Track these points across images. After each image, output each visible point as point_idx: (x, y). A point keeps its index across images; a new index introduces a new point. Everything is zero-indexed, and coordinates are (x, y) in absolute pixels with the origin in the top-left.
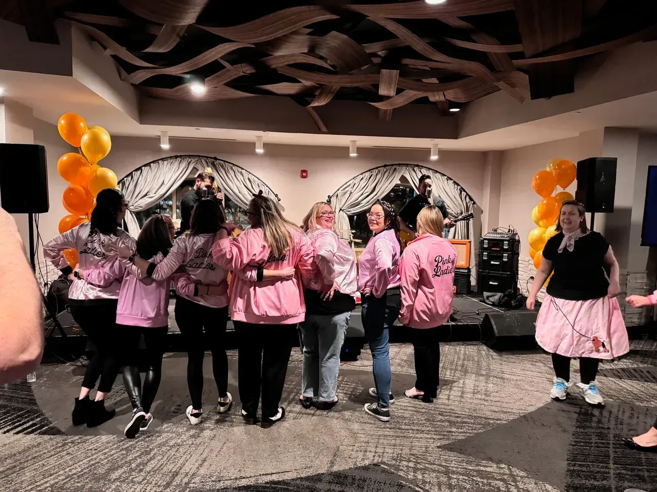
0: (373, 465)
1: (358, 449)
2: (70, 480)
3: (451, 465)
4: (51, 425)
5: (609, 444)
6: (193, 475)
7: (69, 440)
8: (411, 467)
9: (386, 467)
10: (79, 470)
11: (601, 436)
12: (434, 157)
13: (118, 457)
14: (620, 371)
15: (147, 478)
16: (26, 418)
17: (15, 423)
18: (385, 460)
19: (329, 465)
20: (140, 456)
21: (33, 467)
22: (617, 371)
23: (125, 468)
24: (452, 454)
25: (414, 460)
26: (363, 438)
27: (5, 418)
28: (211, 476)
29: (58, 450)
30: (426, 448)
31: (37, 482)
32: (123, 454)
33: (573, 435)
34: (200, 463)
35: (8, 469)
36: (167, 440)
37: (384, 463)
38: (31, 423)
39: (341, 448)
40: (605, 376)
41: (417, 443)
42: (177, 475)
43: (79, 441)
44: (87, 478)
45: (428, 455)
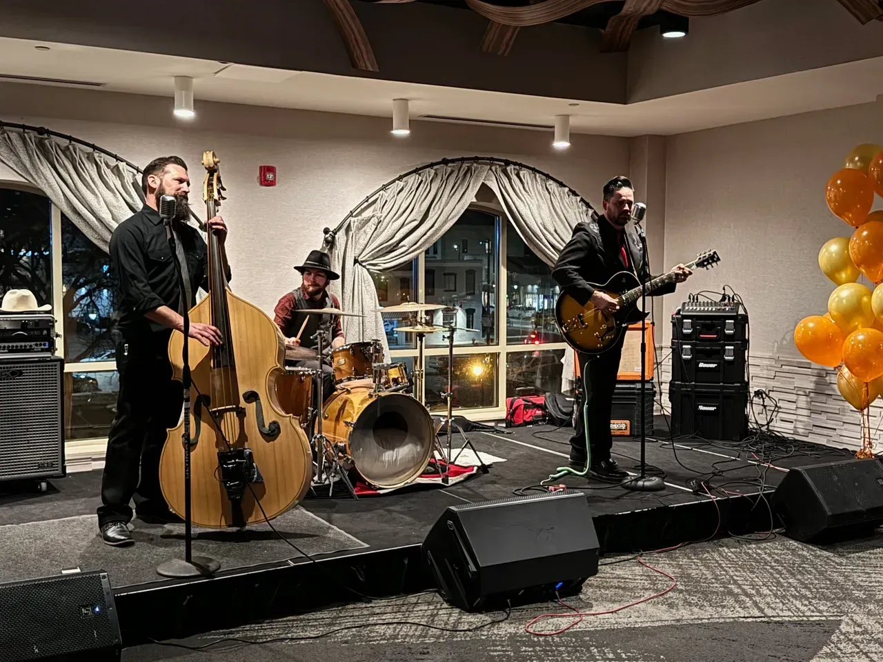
12: (561, 145)
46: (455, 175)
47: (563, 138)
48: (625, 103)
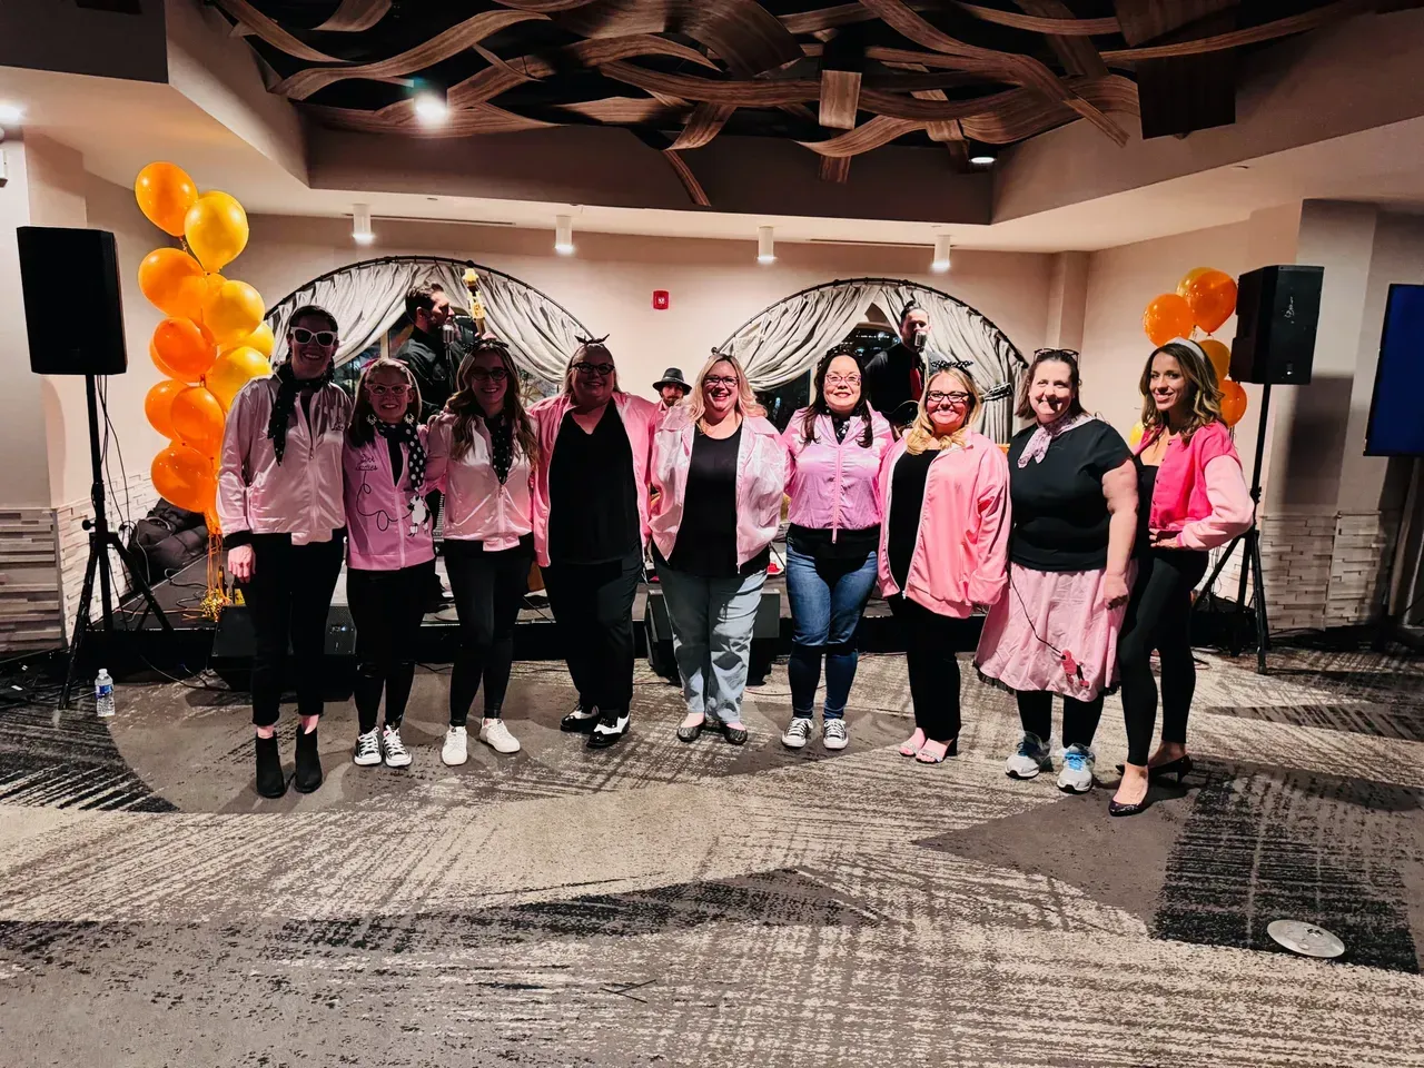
0: (785, 871)
1: (755, 842)
2: (195, 890)
3: (937, 875)
4: (152, 794)
5: (1255, 842)
6: (433, 884)
7: (190, 822)
8: (857, 877)
9: (807, 875)
10: (212, 872)
11: (1242, 828)
12: (941, 264)
13: (287, 852)
14: (1301, 710)
15: (344, 888)
16: (101, 781)
17: (80, 790)
18: (807, 862)
19: (697, 870)
20: (329, 851)
21: (122, 867)
22: (1295, 710)
23: (300, 871)
24: (940, 855)
25: (864, 865)
26: (766, 823)
27: (59, 781)
28: (468, 886)
29: (169, 838)
30: (890, 844)
31: (131, 893)
32: (295, 847)
33: (1186, 825)
34: (446, 864)
35: (74, 869)
36: (380, 824)
37: (805, 868)
38: (111, 790)
39: (723, 840)
40: (1269, 719)
41: (872, 835)
42: (401, 884)
43: (209, 823)
44: (228, 887)
45: (892, 855)
47: (943, 259)
48: (989, 224)
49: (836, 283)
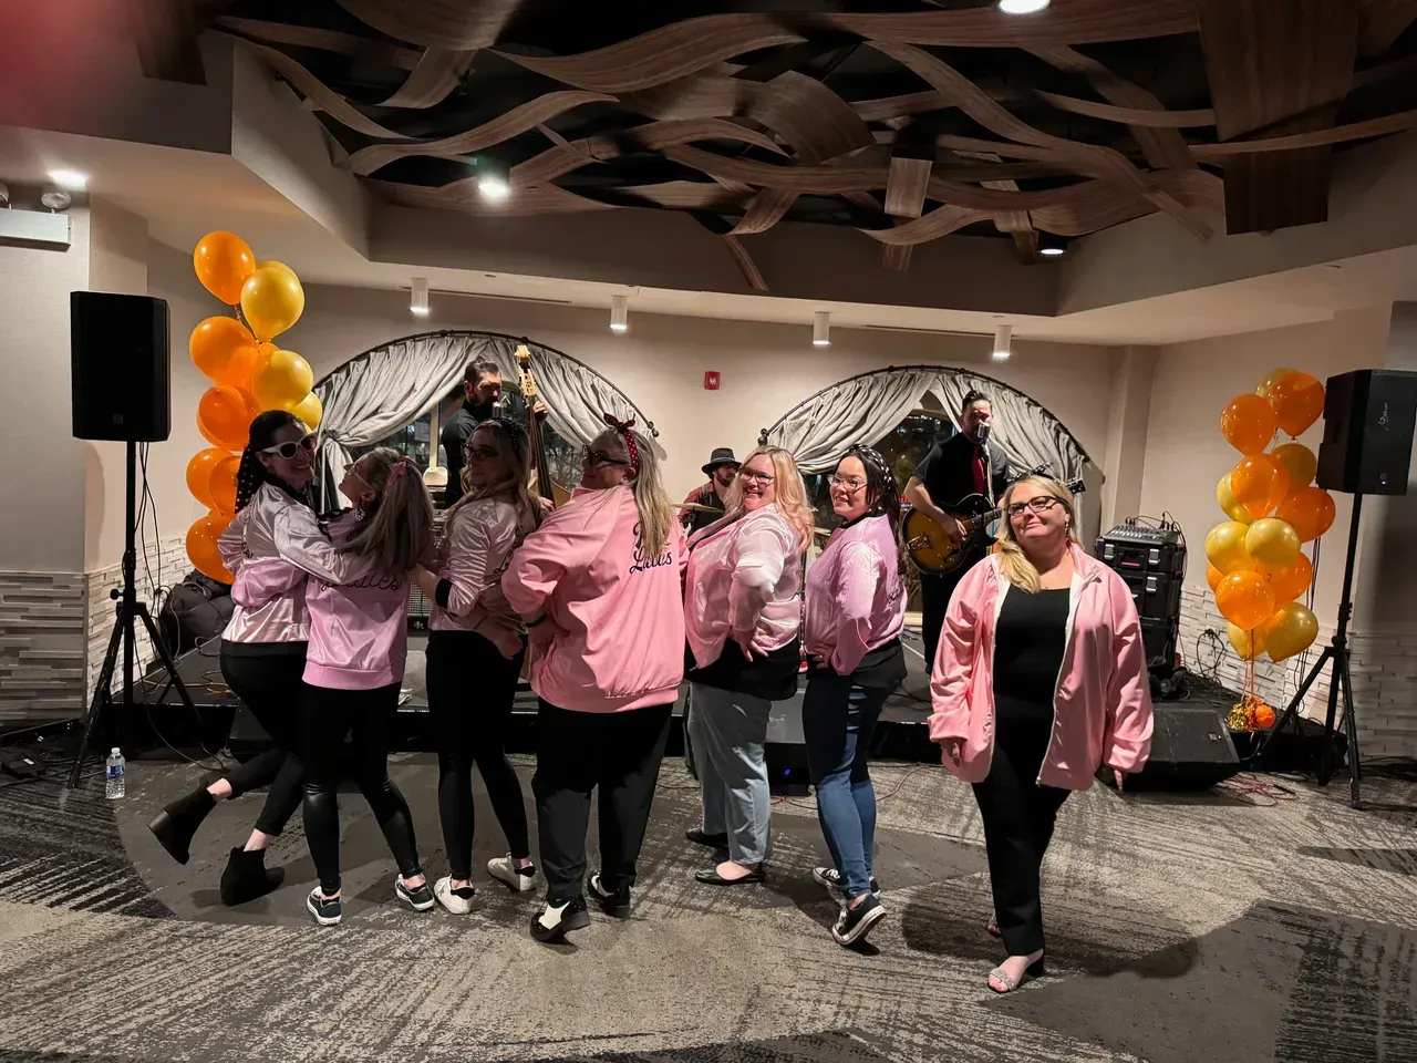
0: (835, 1033)
1: (801, 995)
2: (177, 1019)
3: (1010, 1048)
4: (149, 895)
5: (1375, 1023)
6: (440, 1026)
7: (183, 931)
8: (918, 1045)
9: (861, 1040)
10: (200, 997)
11: (1357, 1004)
12: (1001, 355)
13: (283, 976)
14: (1406, 855)
15: (342, 1027)
16: (98, 876)
17: (74, 885)
18: (861, 1024)
19: (735, 1026)
20: (329, 977)
21: (103, 984)
22: (1399, 855)
23: (296, 1002)
24: (1012, 1021)
25: (927, 1030)
26: (814, 970)
27: (54, 874)
28: (478, 1032)
29: (159, 950)
30: (955, 1004)
31: (109, 1018)
32: (293, 970)
33: (1293, 996)
34: (456, 1001)
35: (52, 985)
36: (388, 946)
37: (859, 1032)
38: (106, 888)
39: (766, 989)
40: (1371, 865)
41: (933, 992)
42: (404, 1024)
43: (204, 934)
44: (215, 1016)
45: (957, 1019)
46: (896, 383)
47: (1003, 349)
48: (1054, 316)
49: (891, 369)
